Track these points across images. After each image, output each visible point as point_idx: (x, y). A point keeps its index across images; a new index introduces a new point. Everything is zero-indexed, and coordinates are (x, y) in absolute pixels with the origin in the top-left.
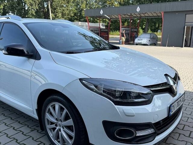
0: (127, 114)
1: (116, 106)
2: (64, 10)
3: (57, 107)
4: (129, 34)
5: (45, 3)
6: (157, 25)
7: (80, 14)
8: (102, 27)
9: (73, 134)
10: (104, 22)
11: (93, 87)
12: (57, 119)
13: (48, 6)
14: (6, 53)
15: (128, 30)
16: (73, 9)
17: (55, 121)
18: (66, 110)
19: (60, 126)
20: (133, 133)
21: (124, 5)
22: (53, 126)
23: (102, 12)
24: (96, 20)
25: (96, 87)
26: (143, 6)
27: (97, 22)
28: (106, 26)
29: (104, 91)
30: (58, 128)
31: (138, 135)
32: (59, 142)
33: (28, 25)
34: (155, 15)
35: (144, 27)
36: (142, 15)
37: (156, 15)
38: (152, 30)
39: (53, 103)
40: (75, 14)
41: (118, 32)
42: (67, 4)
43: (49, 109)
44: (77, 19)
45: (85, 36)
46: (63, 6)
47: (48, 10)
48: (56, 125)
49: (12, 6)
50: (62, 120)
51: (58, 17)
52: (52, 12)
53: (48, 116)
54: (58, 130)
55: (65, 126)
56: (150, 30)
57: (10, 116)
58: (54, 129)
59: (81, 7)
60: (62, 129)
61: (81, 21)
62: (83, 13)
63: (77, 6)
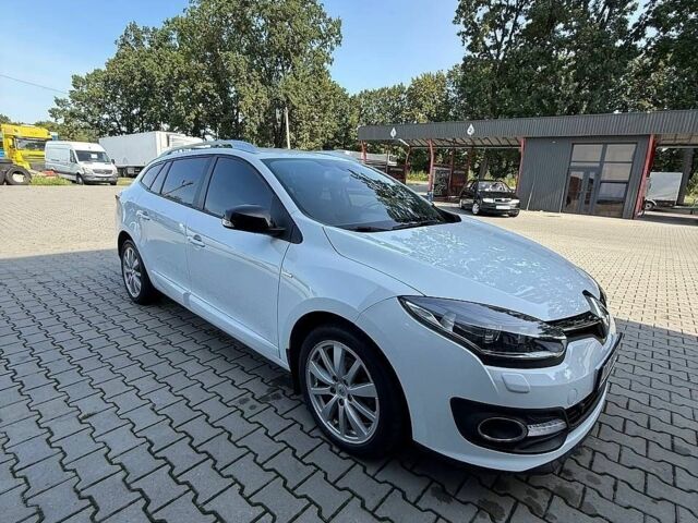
0: (512, 388)
1: (486, 367)
2: (314, 126)
3: (338, 353)
4: (447, 180)
5: (277, 111)
6: (504, 165)
7: (346, 134)
8: (390, 163)
9: (374, 416)
10: (395, 152)
11: (432, 319)
12: (334, 378)
13: (283, 116)
14: (230, 224)
15: (445, 172)
16: (334, 125)
17: (331, 382)
18: (358, 363)
19: (342, 392)
20: (521, 431)
21: (437, 120)
22: (325, 391)
23: (393, 133)
24: (378, 147)
25: (439, 318)
26: (480, 123)
27: (379, 152)
28: (398, 161)
29: (455, 329)
30: (336, 396)
31: (530, 434)
32: (336, 426)
33: (272, 164)
34: (504, 142)
35: (477, 166)
36: (478, 143)
37: (507, 143)
38: (492, 173)
39: (329, 343)
40: (336, 135)
41: (422, 174)
42: (322, 114)
43: (318, 353)
44: (338, 145)
45: (366, 180)
46: (313, 119)
47: (284, 124)
48: (333, 390)
49: (213, 115)
50: (349, 381)
51: (302, 140)
52: (291, 130)
53: (313, 367)
54: (336, 403)
55: (356, 397)
56: (488, 173)
57: (222, 352)
58: (327, 398)
59: (349, 122)
60: (346, 401)
61: (348, 149)
62: (353, 133)
63: (340, 119)
